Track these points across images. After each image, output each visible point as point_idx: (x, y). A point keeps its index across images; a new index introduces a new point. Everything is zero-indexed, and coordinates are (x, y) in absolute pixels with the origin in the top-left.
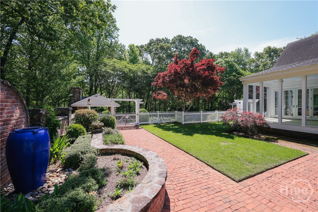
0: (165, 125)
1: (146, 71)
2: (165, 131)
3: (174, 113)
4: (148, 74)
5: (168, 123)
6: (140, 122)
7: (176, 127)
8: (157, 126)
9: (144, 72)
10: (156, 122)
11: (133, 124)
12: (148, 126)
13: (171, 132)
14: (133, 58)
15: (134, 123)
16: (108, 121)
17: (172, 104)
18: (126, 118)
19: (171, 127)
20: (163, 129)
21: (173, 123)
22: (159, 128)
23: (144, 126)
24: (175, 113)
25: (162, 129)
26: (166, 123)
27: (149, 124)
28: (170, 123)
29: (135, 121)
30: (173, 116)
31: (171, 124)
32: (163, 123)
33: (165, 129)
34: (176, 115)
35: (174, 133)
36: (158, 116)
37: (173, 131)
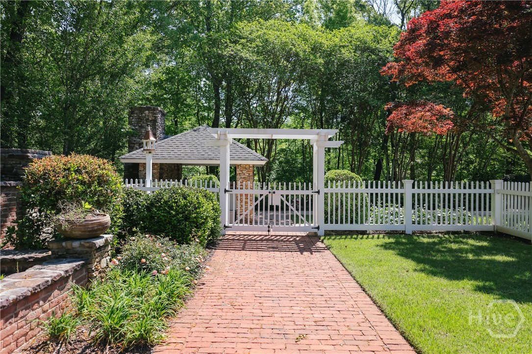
0: (440, 243)
1: (373, 45)
2: (434, 274)
3: (488, 191)
4: (381, 54)
5: (454, 233)
6: (326, 221)
7: (500, 258)
8: (397, 243)
9: (364, 49)
10: (397, 227)
11: (300, 229)
12: (359, 241)
13: (468, 284)
14: (332, 15)
15: (302, 225)
16: (171, 208)
17: (479, 164)
18: (269, 204)
19: (470, 256)
20: (421, 266)
21: (483, 234)
22: (401, 255)
23: (335, 242)
24: (491, 191)
25: (418, 261)
26: (448, 233)
27: (363, 233)
28: (467, 234)
29: (304, 219)
30: (484, 204)
31: (471, 241)
32: (429, 234)
33: (433, 263)
34: (498, 201)
35: (484, 296)
36: (408, 201)
37: (481, 284)
